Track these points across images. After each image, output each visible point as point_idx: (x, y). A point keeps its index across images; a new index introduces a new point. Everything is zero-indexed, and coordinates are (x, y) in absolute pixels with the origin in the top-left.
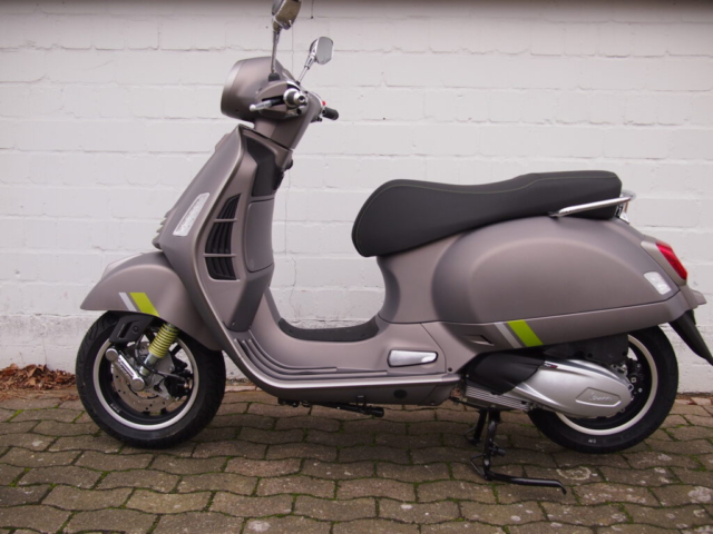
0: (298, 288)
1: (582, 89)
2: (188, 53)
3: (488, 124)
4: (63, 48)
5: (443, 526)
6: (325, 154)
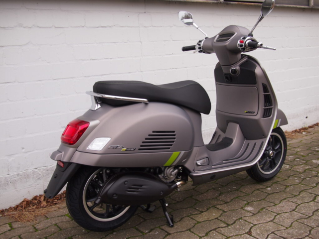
2: (98, 29)
6: (154, 70)
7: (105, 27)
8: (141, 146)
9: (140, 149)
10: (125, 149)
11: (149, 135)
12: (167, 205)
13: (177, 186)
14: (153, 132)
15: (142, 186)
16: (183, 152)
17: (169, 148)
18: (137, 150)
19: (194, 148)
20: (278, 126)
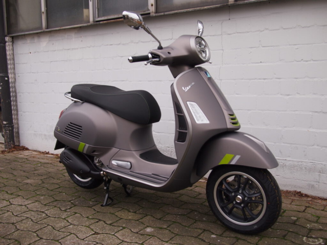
3: (312, 62)
6: (235, 80)
8: (65, 130)
9: (64, 132)
10: (59, 130)
11: (68, 125)
13: (100, 174)
14: (71, 123)
15: (70, 159)
16: (87, 145)
17: (78, 138)
19: (114, 148)
20: (233, 163)
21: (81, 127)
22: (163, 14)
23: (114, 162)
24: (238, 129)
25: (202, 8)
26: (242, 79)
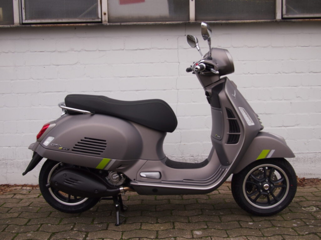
0: (182, 143)
1: (292, 60)
2: (136, 51)
3: (256, 75)
4: (86, 50)
5: (268, 229)
6: (191, 89)
7: (148, 49)
8: (74, 148)
9: (73, 150)
10: (61, 148)
11: (81, 140)
12: (117, 206)
13: (119, 190)
14: (85, 138)
15: (77, 180)
16: (114, 160)
17: (99, 154)
18: (70, 151)
19: (141, 160)
20: (269, 157)
21: (105, 141)
22: (119, 24)
23: (143, 174)
24: (262, 129)
25: (164, 23)
26: (198, 89)
